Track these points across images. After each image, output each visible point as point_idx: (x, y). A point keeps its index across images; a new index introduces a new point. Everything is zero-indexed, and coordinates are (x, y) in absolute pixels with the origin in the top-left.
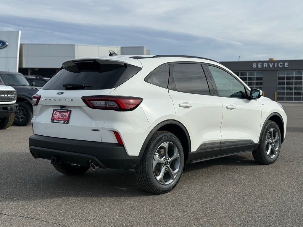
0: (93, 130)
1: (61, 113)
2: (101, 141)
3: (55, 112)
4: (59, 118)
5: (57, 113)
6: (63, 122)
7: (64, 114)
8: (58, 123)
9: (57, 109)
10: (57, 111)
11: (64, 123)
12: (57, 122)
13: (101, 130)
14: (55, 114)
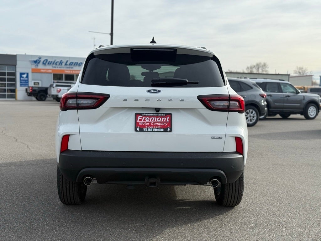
0: (213, 138)
1: (153, 118)
2: (222, 151)
3: (139, 117)
4: (150, 125)
5: (143, 118)
6: (162, 130)
7: (159, 119)
8: (153, 131)
9: (143, 113)
10: (144, 116)
11: (165, 130)
12: (150, 130)
13: (224, 138)
14: (140, 120)
